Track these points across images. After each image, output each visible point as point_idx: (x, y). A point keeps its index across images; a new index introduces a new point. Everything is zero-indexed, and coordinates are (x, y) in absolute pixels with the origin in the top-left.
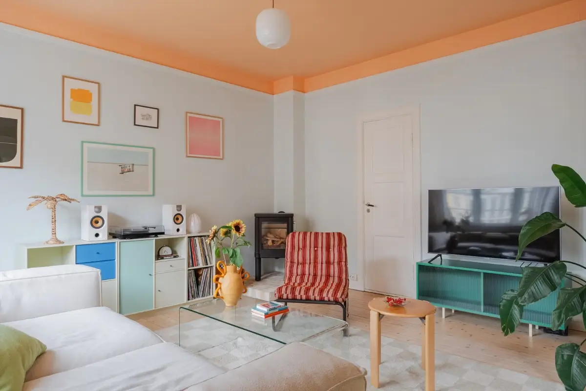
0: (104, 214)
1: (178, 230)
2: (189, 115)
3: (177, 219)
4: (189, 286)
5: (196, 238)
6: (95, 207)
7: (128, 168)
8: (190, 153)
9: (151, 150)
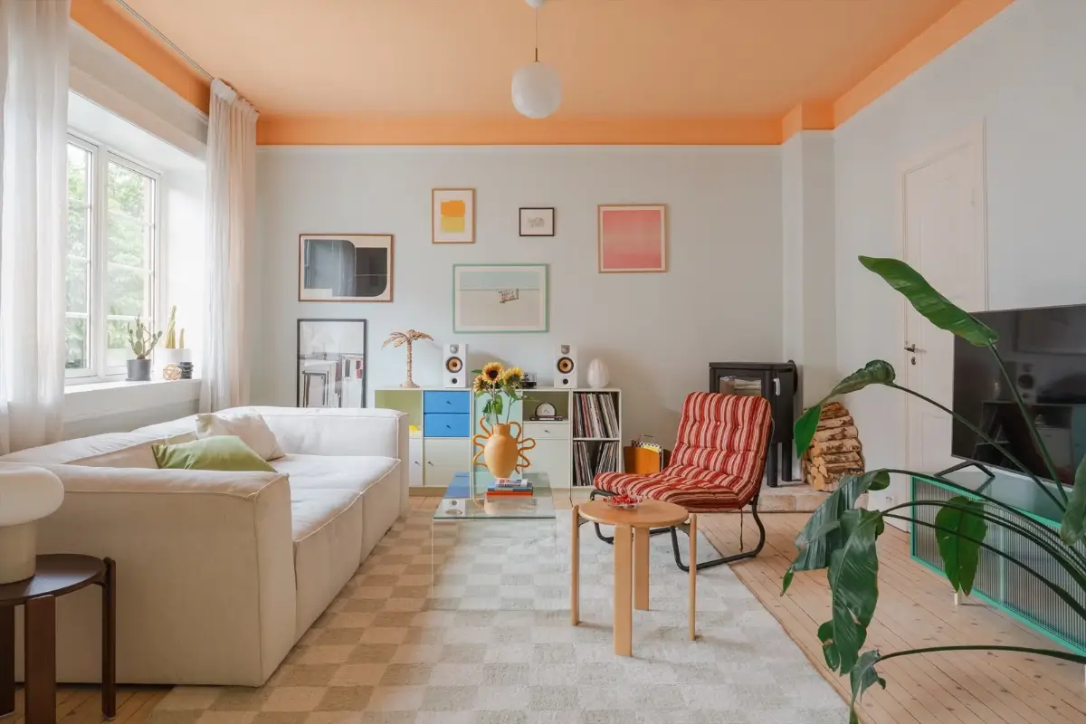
0: (461, 355)
1: (565, 382)
2: (603, 209)
3: (563, 365)
4: (577, 465)
5: (590, 395)
6: (451, 346)
7: (511, 295)
8: (605, 267)
9: (543, 268)
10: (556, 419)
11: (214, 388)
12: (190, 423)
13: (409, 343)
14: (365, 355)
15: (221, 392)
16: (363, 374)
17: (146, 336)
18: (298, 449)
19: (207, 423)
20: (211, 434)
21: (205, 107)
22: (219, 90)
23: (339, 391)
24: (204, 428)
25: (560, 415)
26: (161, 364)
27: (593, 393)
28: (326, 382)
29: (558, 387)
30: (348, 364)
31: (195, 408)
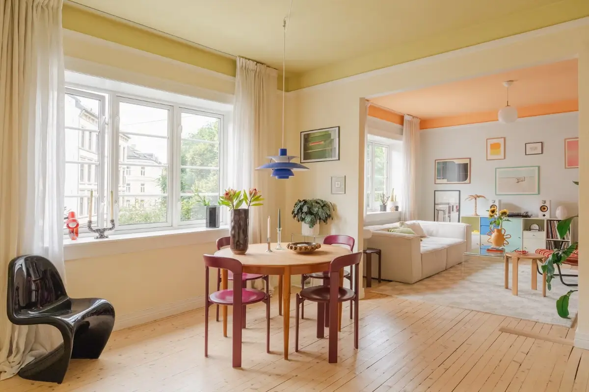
0: (497, 204)
1: (544, 215)
2: (567, 140)
3: (543, 208)
6: (493, 200)
7: (521, 179)
8: (568, 166)
9: (537, 168)
10: (539, 231)
11: (405, 214)
12: (397, 224)
13: (476, 199)
14: (459, 203)
15: (407, 216)
16: (459, 211)
17: (385, 198)
18: (431, 235)
19: (402, 224)
20: (404, 227)
21: (402, 123)
22: (407, 118)
23: (449, 217)
24: (401, 226)
25: (541, 229)
26: (389, 206)
27: (557, 220)
28: (444, 214)
29: (541, 217)
30: (453, 206)
31: (399, 220)
